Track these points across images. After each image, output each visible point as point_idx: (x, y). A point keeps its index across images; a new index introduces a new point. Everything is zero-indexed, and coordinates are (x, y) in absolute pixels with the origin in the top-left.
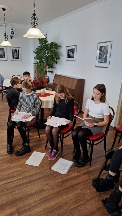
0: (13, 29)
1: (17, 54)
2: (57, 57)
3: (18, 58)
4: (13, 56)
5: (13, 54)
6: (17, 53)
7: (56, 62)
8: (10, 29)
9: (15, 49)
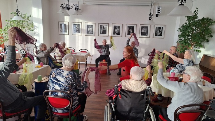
1: (160, 32)
2: (210, 34)
3: (161, 35)
4: (156, 33)
5: (156, 31)
6: (161, 30)
7: (206, 39)
9: (158, 26)
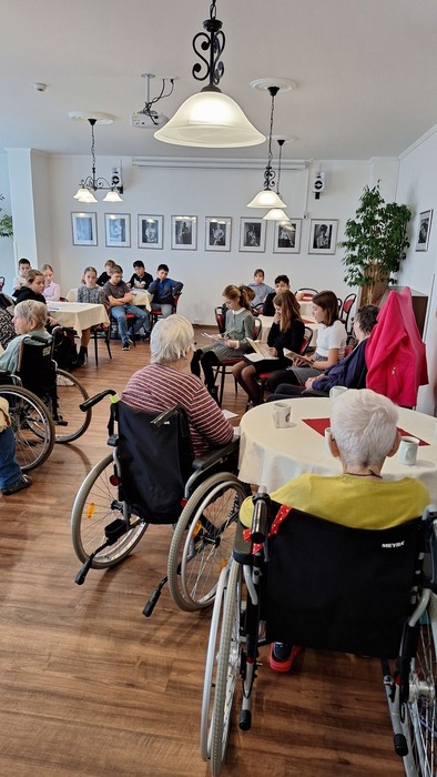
0: (322, 174)
1: (325, 237)
3: (328, 246)
4: (315, 242)
5: (315, 237)
6: (327, 234)
8: (314, 175)
9: (321, 223)
